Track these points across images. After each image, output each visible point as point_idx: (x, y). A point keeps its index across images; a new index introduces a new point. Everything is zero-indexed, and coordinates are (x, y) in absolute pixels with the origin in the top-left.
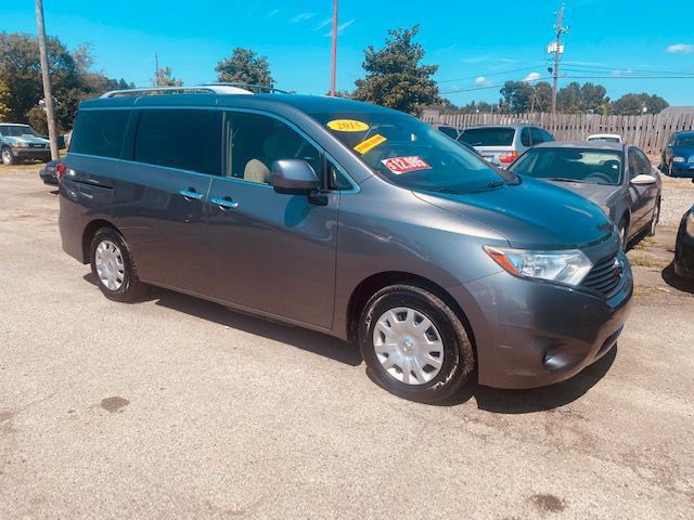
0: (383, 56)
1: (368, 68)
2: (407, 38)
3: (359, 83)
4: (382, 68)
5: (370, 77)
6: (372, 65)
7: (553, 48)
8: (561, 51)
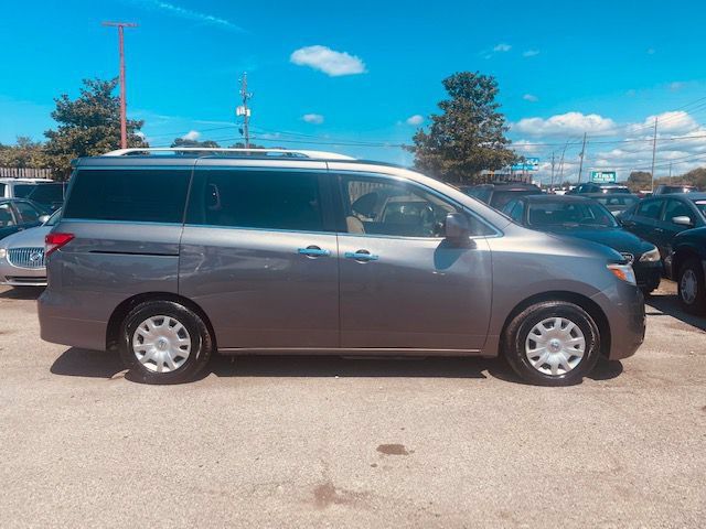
0: (79, 106)
1: (60, 119)
2: (107, 89)
3: (49, 134)
4: (78, 120)
5: (64, 129)
6: (66, 114)
7: (241, 111)
8: (249, 114)
